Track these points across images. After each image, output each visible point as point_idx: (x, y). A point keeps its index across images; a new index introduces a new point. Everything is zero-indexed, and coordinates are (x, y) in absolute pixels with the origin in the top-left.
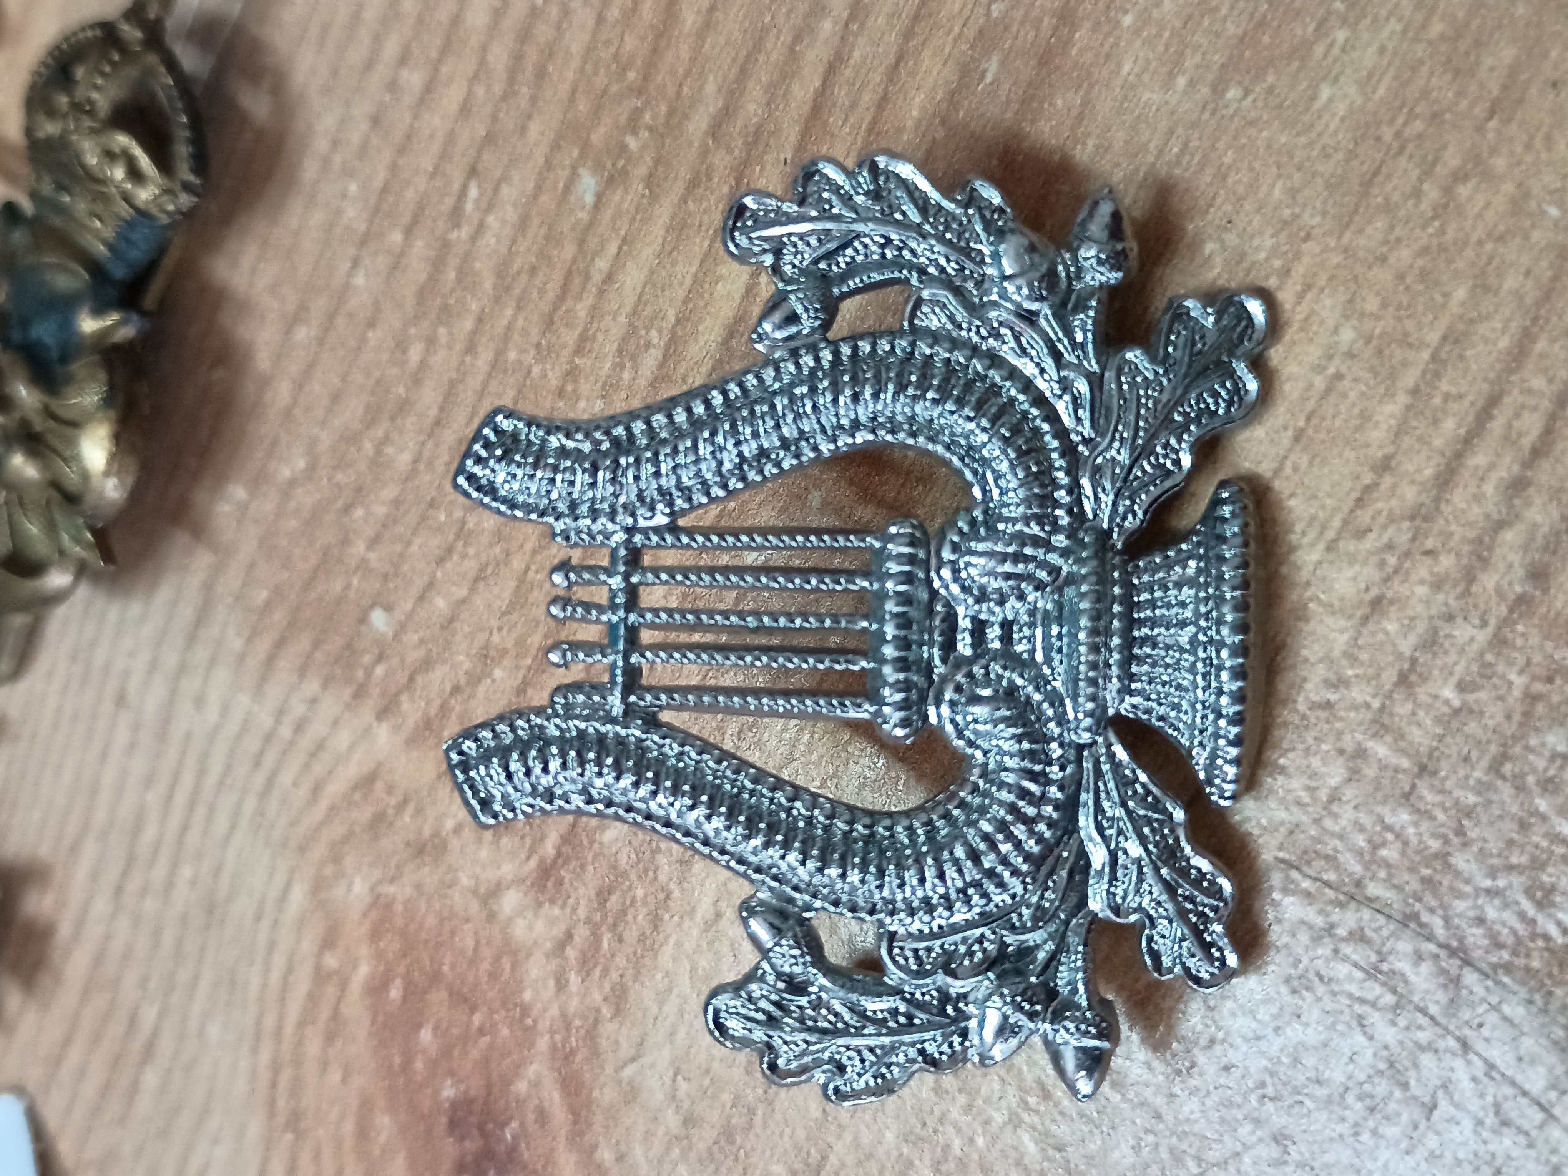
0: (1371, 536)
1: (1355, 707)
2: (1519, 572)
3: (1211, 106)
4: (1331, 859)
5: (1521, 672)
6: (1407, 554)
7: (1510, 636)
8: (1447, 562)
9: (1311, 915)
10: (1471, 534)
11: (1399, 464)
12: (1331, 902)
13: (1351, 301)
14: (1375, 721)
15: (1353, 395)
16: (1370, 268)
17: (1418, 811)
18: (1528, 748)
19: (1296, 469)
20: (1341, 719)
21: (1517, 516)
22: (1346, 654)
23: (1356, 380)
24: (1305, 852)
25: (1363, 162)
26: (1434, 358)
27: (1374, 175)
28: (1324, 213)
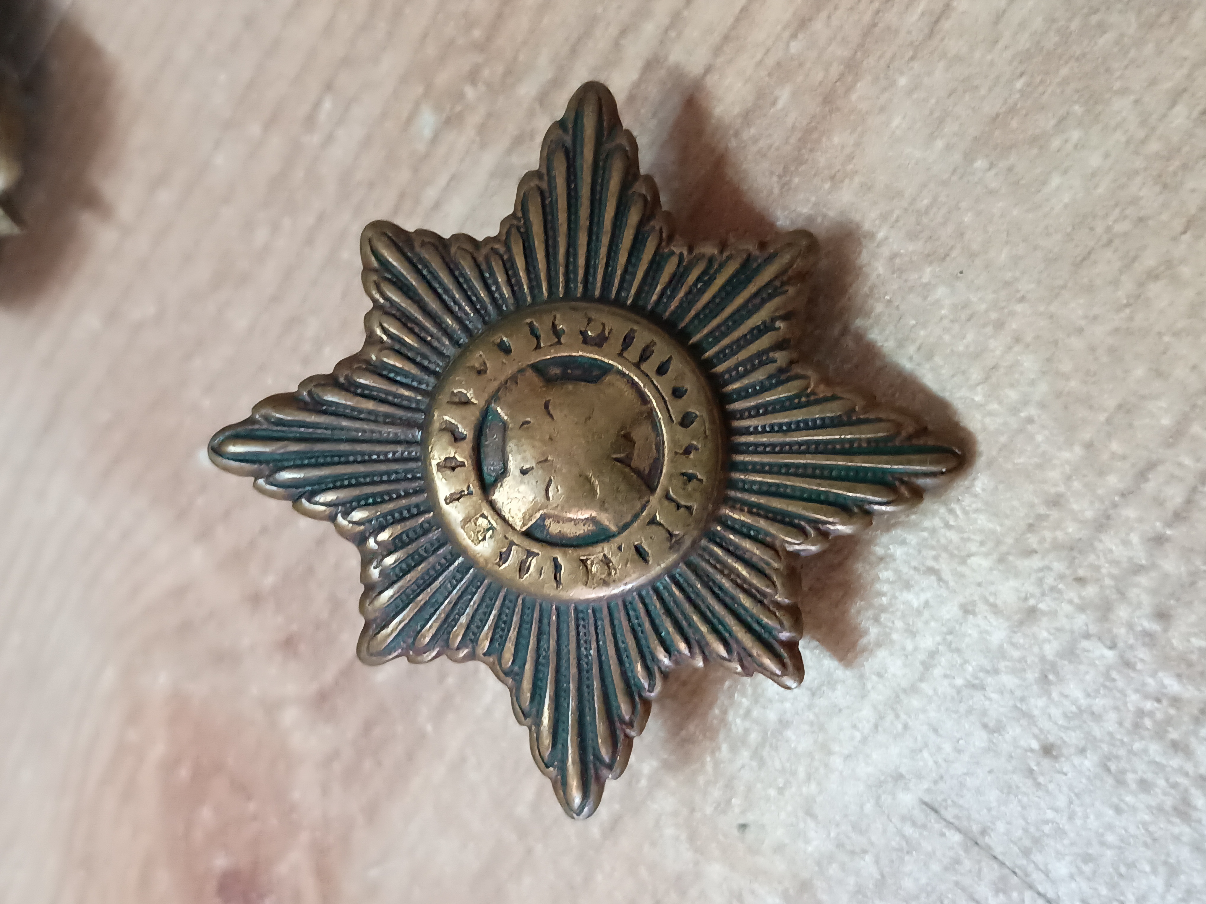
0: (1036, 557)
1: (1001, 692)
2: (1148, 609)
3: (961, 170)
5: (1136, 691)
6: (1062, 578)
7: (1132, 659)
10: (1115, 571)
11: (1068, 502)
12: (959, 844)
13: (1049, 360)
14: (1015, 707)
16: (1069, 335)
17: (1039, 783)
18: (1131, 752)
20: (989, 699)
21: (1154, 564)
22: (1001, 647)
23: (1043, 426)
24: (945, 800)
25: (1077, 246)
26: (1109, 421)
27: (1084, 259)
28: (1039, 282)
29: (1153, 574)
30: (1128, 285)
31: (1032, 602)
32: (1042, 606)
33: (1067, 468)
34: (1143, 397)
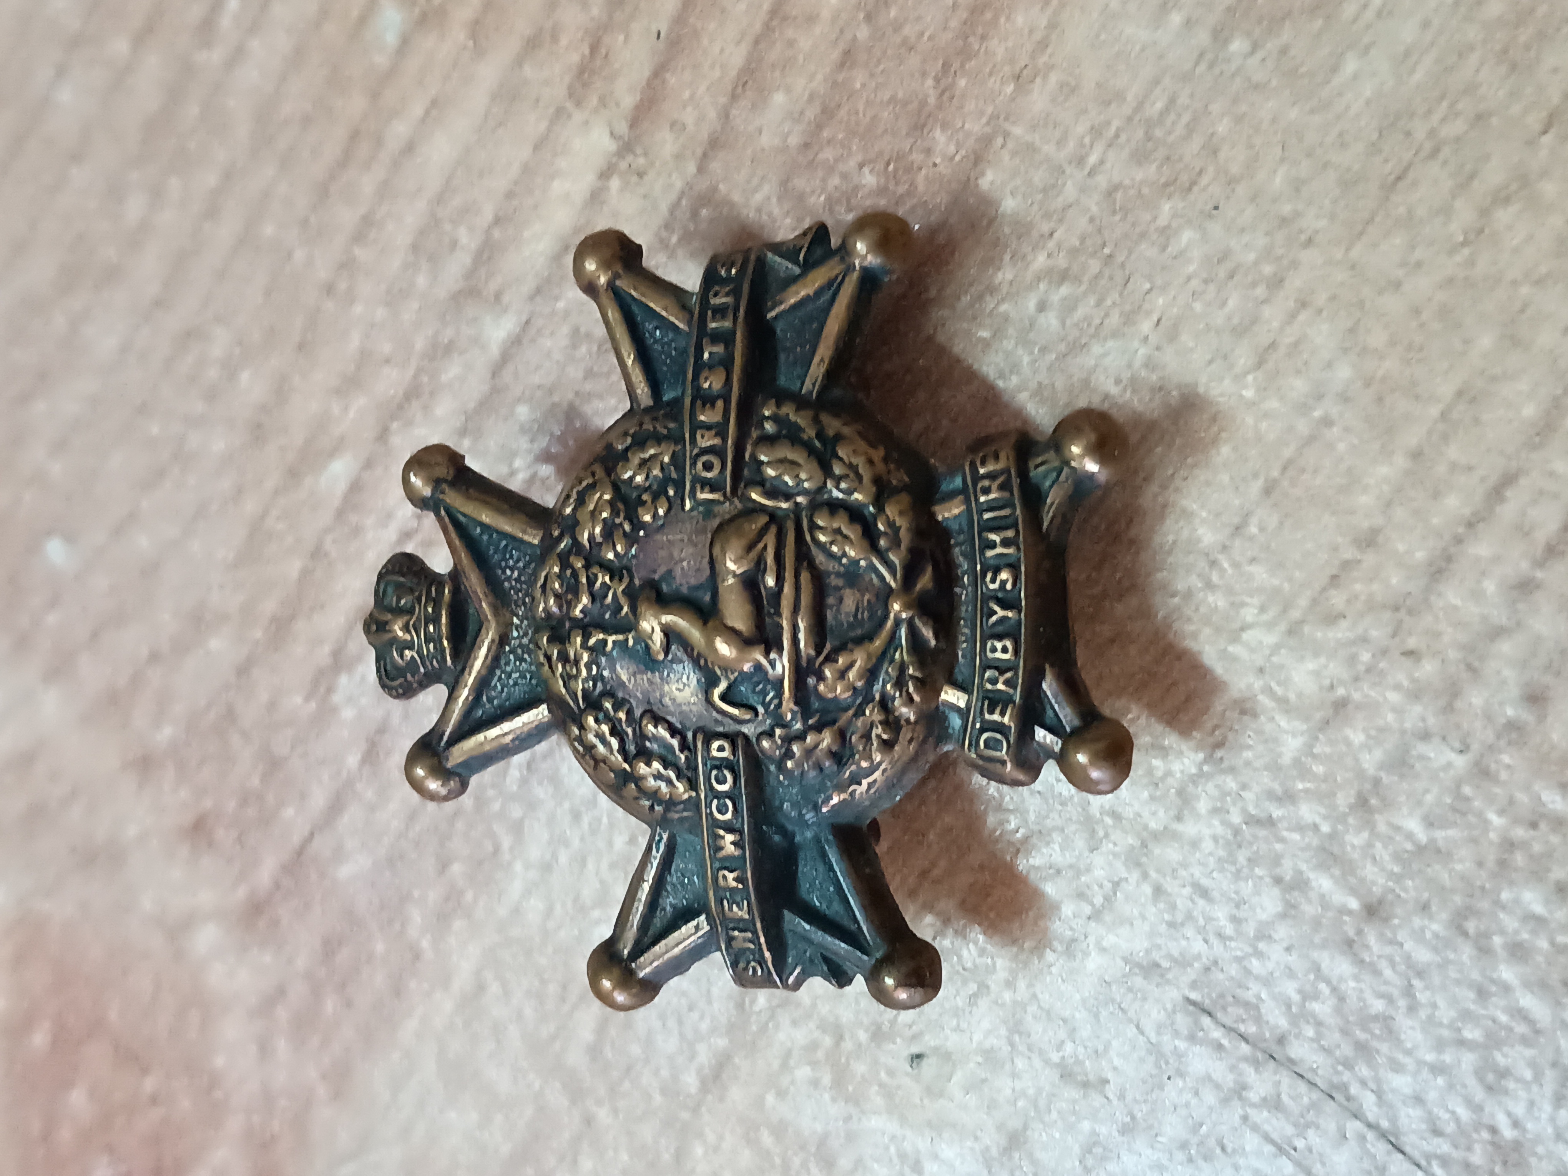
0: (1344, 624)
1: (1300, 828)
2: (1514, 691)
3: (1209, 56)
4: (1253, 1008)
5: (1501, 812)
6: (1384, 652)
7: (1493, 766)
8: (1428, 668)
9: (1219, 1070)
10: (1463, 638)
11: (1387, 541)
12: (1246, 1059)
13: (1352, 331)
14: (1322, 849)
15: (1341, 447)
16: (1380, 293)
17: (1362, 961)
18: (1498, 903)
19: (1262, 529)
20: (1283, 840)
21: (1519, 624)
22: (1297, 762)
23: (1347, 429)
24: (1222, 996)
25: (1386, 161)
26: (1444, 416)
27: (1399, 178)
28: (1332, 217)
29: (1519, 638)
30: (1465, 213)
31: (1341, 691)
32: (1356, 696)
33: (1386, 489)
34: (1494, 379)
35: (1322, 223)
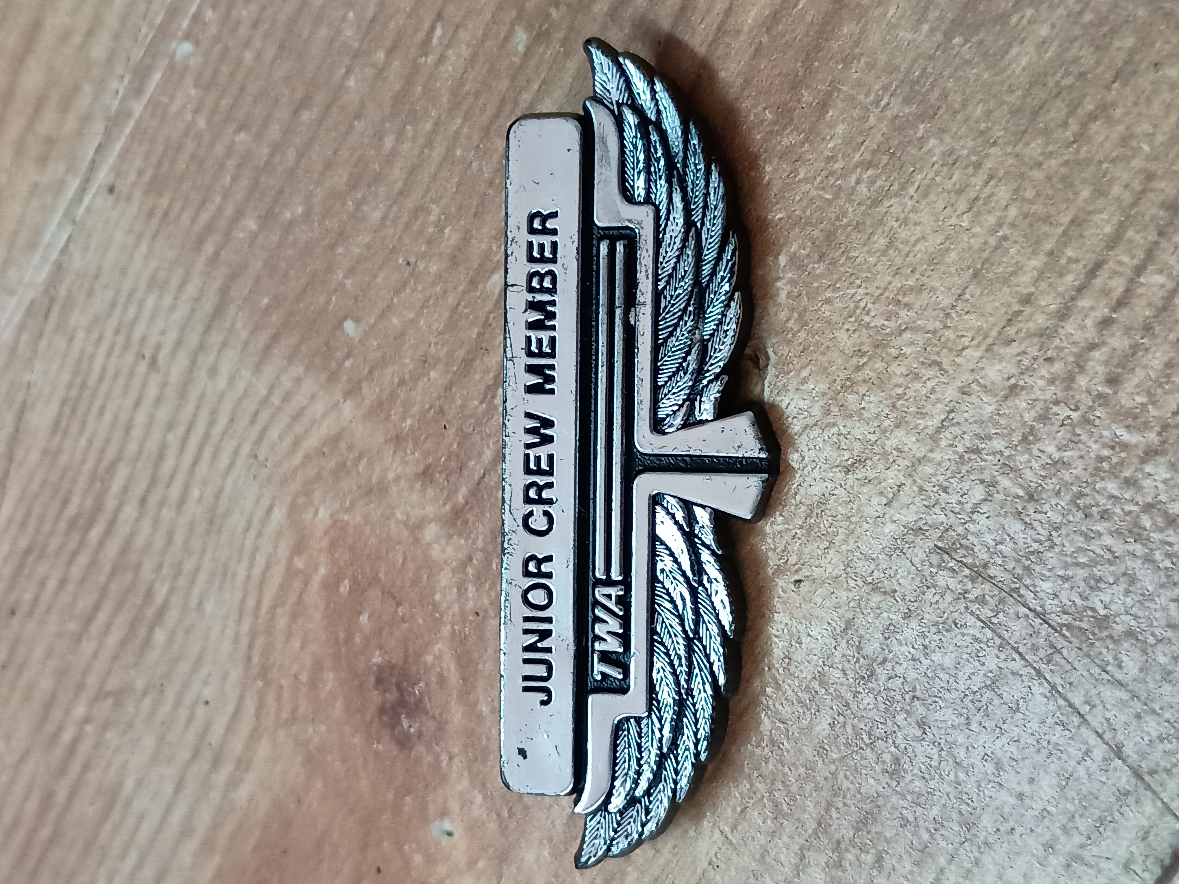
0: (1014, 345)
2: (1101, 377)
3: (942, 47)
5: (1096, 442)
6: (1035, 359)
7: (1091, 417)
8: (1058, 367)
10: (1075, 350)
11: (1037, 299)
13: (1017, 190)
15: (1012, 251)
16: (1031, 169)
19: (972, 296)
21: (1104, 342)
22: (991, 418)
23: (1015, 242)
25: (1034, 99)
26: (1065, 233)
27: (1040, 109)
28: (1006, 130)
29: (1104, 349)
30: (1074, 126)
31: (1013, 381)
32: (1021, 383)
33: (1035, 273)
34: (1090, 213)
35: (1002, 133)
